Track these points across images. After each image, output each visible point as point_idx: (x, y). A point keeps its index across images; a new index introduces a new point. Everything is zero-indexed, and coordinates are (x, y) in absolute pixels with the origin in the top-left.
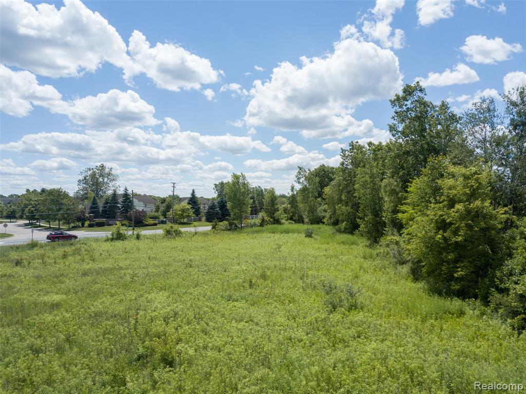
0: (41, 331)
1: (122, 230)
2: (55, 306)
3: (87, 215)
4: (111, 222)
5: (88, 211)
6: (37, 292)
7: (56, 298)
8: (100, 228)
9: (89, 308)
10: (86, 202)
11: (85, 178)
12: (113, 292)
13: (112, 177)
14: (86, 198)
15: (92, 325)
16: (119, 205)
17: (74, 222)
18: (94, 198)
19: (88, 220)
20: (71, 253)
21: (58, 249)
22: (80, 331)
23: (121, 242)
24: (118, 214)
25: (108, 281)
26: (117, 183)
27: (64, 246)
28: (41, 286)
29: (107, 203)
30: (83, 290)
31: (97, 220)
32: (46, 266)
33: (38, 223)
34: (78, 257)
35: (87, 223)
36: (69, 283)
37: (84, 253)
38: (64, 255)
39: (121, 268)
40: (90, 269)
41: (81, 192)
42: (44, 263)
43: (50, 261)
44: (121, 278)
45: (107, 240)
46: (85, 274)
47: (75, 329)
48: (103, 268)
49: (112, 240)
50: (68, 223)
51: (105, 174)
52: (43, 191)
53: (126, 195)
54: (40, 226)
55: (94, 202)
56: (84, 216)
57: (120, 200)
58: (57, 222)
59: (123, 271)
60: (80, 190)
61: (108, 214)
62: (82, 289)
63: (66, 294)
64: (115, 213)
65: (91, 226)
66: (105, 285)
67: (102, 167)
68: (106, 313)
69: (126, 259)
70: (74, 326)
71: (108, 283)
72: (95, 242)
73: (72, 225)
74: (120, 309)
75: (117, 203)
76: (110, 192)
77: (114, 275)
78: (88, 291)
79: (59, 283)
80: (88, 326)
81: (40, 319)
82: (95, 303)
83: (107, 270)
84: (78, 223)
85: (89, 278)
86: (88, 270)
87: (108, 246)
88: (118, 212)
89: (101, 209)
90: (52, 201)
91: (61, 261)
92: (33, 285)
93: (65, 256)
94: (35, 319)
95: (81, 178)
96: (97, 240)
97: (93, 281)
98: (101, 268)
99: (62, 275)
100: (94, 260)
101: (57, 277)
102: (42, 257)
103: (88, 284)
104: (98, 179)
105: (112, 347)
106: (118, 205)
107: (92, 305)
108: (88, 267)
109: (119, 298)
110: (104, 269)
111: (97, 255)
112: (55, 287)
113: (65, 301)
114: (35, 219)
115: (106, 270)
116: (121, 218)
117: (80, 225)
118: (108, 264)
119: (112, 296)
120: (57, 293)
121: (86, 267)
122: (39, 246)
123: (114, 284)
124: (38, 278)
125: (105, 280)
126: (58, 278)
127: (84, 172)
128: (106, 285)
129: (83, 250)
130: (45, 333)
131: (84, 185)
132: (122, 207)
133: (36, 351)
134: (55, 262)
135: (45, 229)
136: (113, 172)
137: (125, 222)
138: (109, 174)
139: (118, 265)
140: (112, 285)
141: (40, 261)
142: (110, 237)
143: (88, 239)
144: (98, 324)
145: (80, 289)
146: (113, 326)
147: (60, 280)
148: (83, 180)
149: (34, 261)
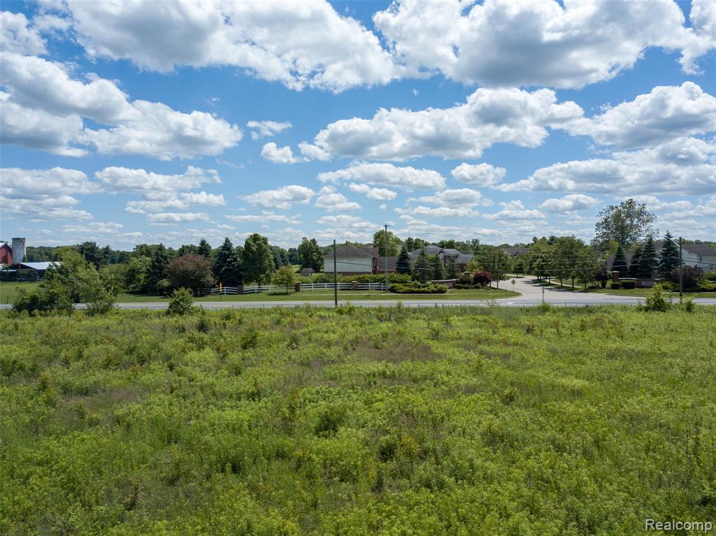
0: (563, 424)
1: (664, 295)
2: (576, 394)
3: (609, 272)
4: (643, 283)
5: (610, 266)
6: (554, 371)
7: (578, 383)
8: (628, 291)
9: (622, 407)
10: (607, 254)
11: (606, 220)
12: (655, 389)
13: (645, 217)
14: (608, 249)
15: (627, 431)
16: (658, 259)
17: (591, 281)
18: (619, 249)
19: (611, 278)
20: (591, 324)
21: (573, 317)
22: (611, 436)
23: (662, 314)
24: (656, 271)
25: (646, 371)
26: (654, 226)
27: (580, 313)
28: (557, 364)
29: (637, 256)
30: (611, 378)
31: (624, 280)
32: (561, 337)
33: (548, 281)
34: (600, 331)
35: (609, 283)
36: (590, 366)
37: (608, 325)
38: (582, 326)
39: (664, 355)
40: (617, 349)
41: (601, 240)
42: (559, 333)
43: (565, 332)
44: (665, 369)
45: (640, 309)
46: (611, 356)
47: (605, 432)
48: (636, 350)
49: (647, 309)
50: (585, 282)
51: (635, 212)
52: (552, 239)
53: (668, 244)
54: (550, 284)
55: (619, 255)
56: (606, 273)
57: (659, 251)
58: (570, 280)
59: (669, 360)
60: (599, 237)
61: (638, 271)
62: (609, 378)
63: (588, 380)
64: (652, 270)
65: (614, 287)
66: (641, 376)
67: (631, 202)
68: (647, 418)
69: (671, 341)
70: (603, 426)
71: (646, 375)
72: (622, 311)
73: (589, 284)
74: (668, 417)
75: (654, 255)
76: (642, 239)
77: (654, 363)
78: (617, 380)
79: (578, 362)
80: (623, 432)
81: (560, 407)
82: (630, 401)
83: (643, 354)
84: (597, 283)
85: (618, 363)
86: (615, 351)
87: (640, 318)
88: (655, 269)
89: (629, 265)
90: (565, 253)
91: (578, 333)
92: (549, 361)
93: (583, 328)
94: (553, 405)
95: (600, 219)
96: (624, 308)
97: (624, 367)
98: (633, 350)
99: (581, 353)
100: (622, 337)
101: (574, 354)
102: (556, 325)
103: (616, 370)
104: (623, 221)
105: (661, 472)
106: (655, 259)
107: (626, 403)
108: (614, 346)
109: (666, 400)
110: (638, 352)
111: (626, 330)
112: (575, 367)
113: (588, 389)
114: (543, 275)
115: (640, 354)
116: (659, 277)
117: (600, 285)
118: (644, 345)
119: (654, 395)
120: (577, 377)
121: (613, 346)
122: (551, 310)
123: (655, 378)
124: (554, 352)
125: (641, 369)
126: (577, 356)
127: (604, 212)
128: (643, 376)
129: (607, 321)
130: (568, 428)
131: (605, 231)
132: (662, 262)
133: (560, 449)
134: (571, 334)
135: (556, 288)
136: (648, 209)
137: (667, 284)
138: (641, 213)
139: (659, 349)
140: (652, 378)
141: (553, 330)
142: (644, 305)
143: (612, 306)
144: (635, 432)
145: (606, 377)
146: (659, 442)
147: (580, 359)
148: (603, 223)
149: (547, 330)
